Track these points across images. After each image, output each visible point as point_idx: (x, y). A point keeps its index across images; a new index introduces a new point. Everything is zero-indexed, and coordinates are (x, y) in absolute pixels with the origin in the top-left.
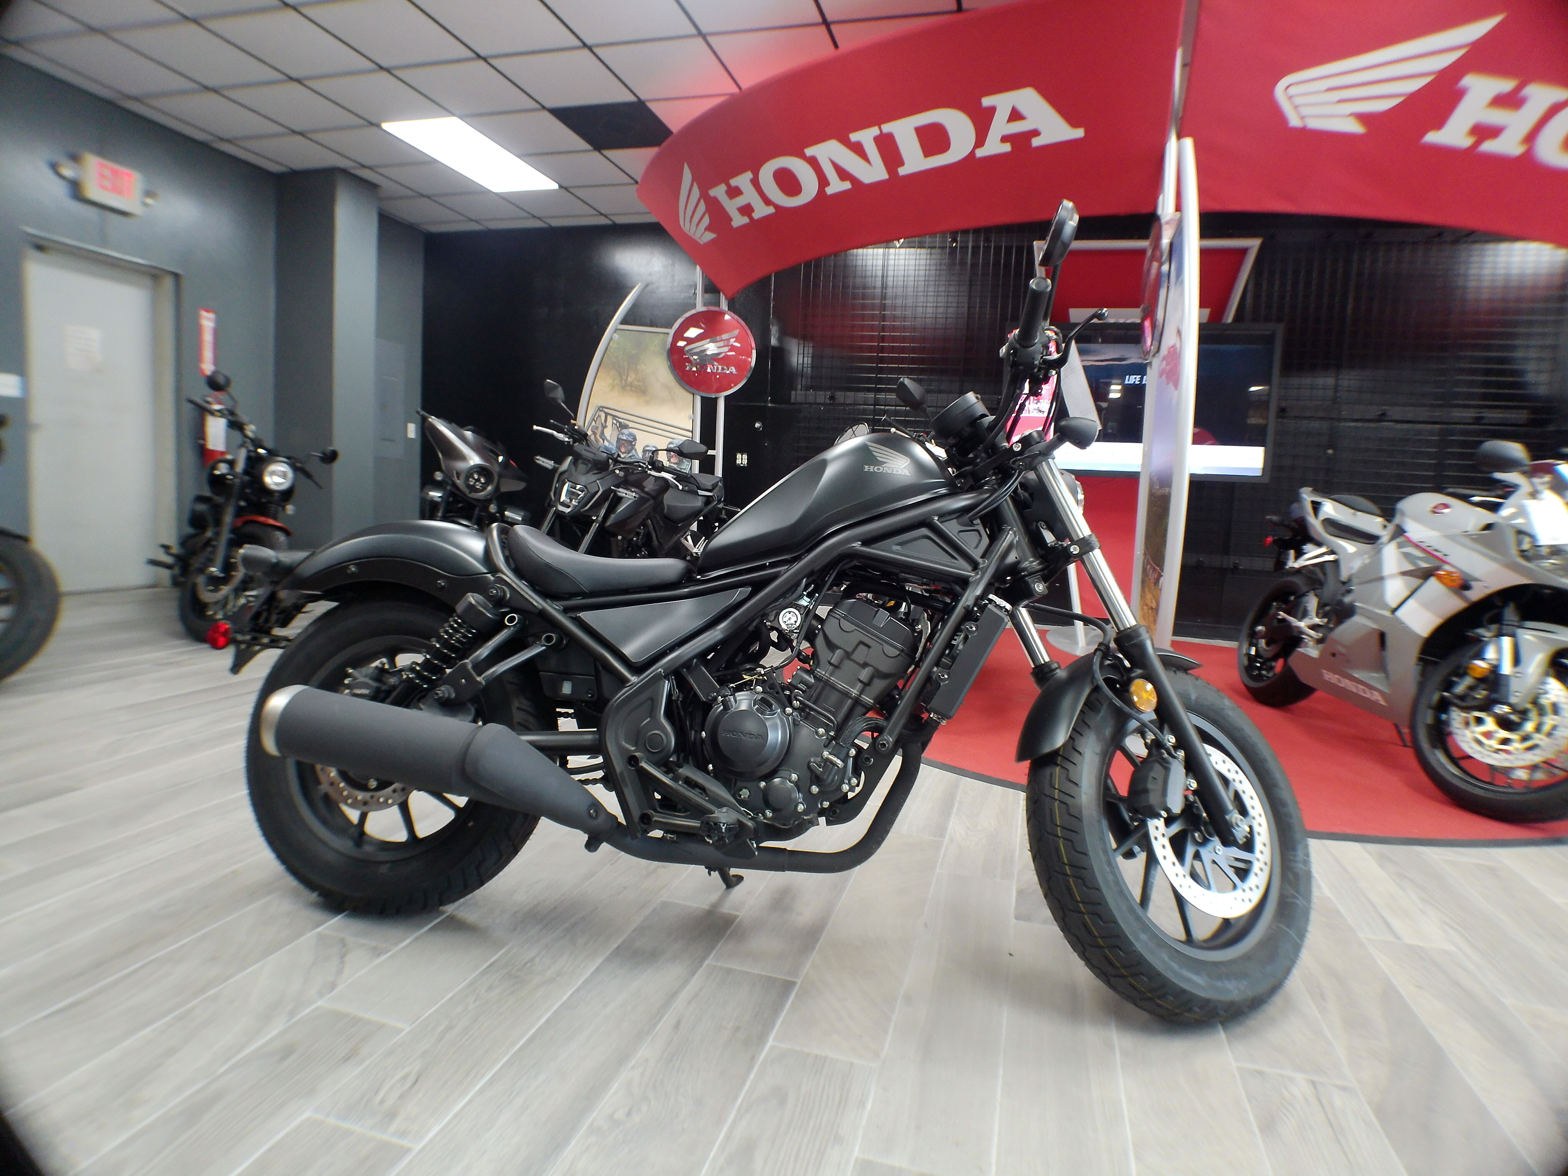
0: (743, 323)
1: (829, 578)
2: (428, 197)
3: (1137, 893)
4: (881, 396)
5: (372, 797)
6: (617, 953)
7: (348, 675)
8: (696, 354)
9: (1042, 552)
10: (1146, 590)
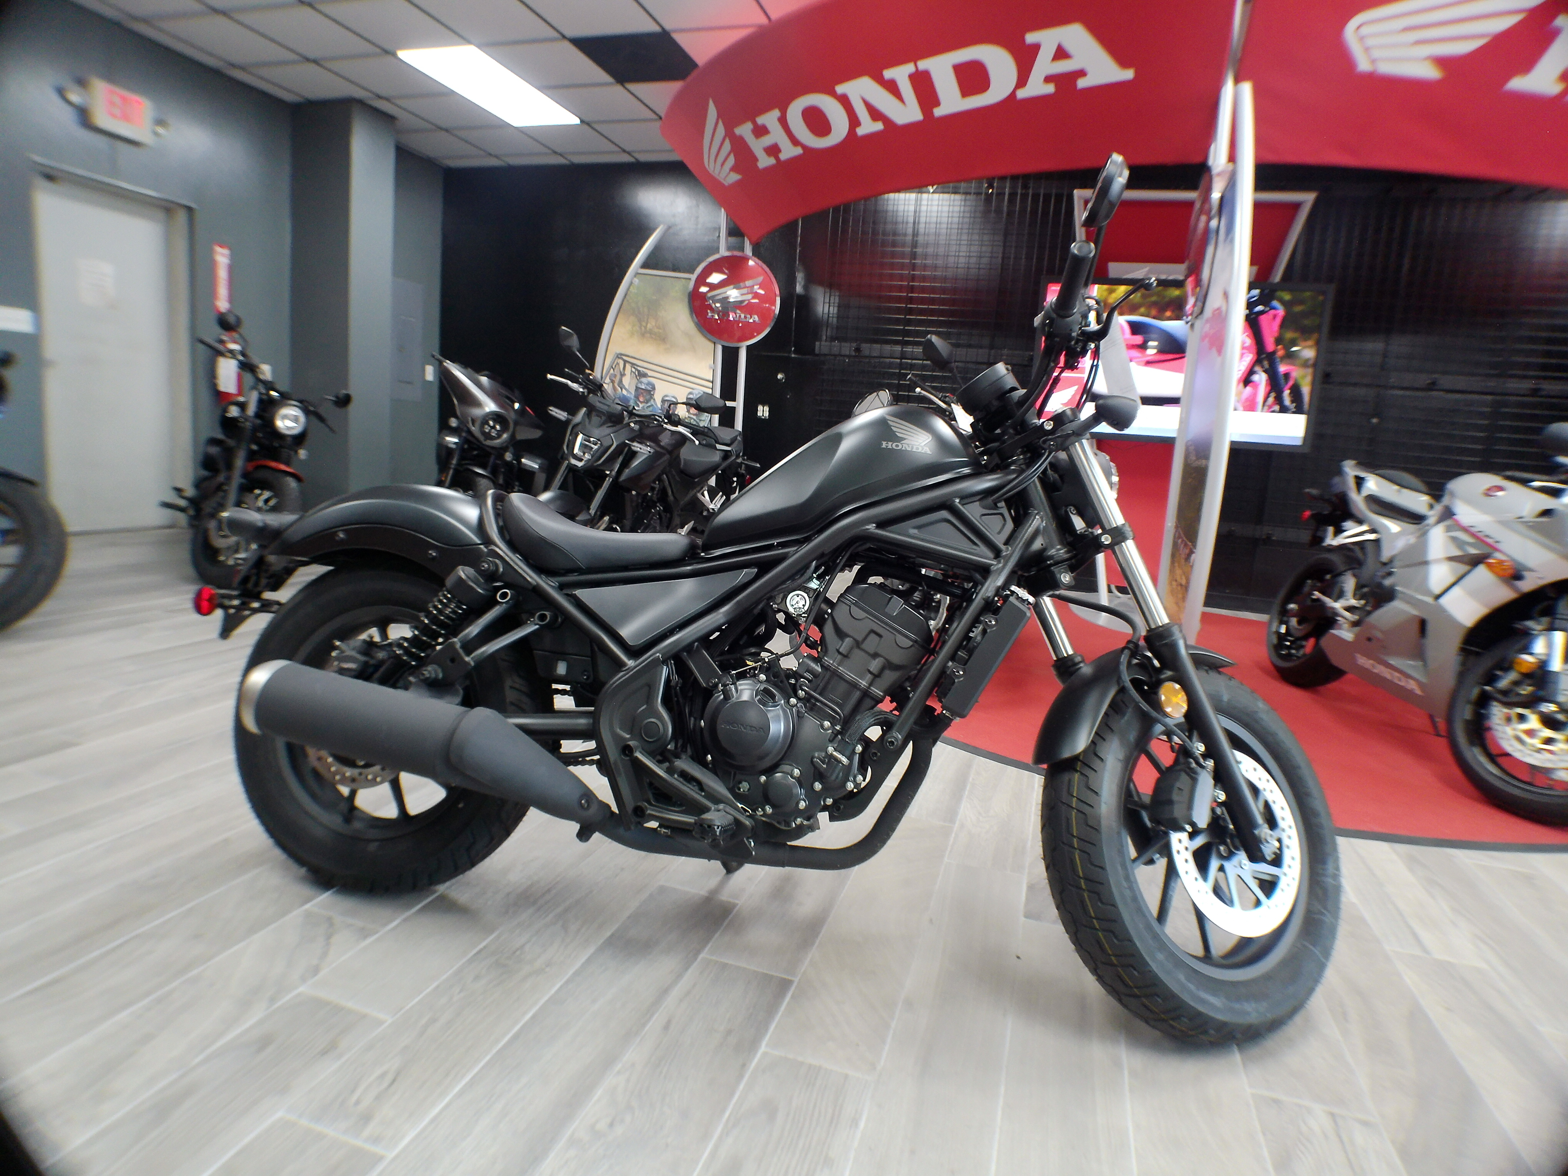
0: (767, 270)
1: (841, 560)
2: (447, 130)
3: (1154, 909)
4: (909, 349)
5: (360, 774)
6: (610, 942)
7: (335, 648)
8: (718, 301)
9: (1070, 539)
10: (1176, 564)
